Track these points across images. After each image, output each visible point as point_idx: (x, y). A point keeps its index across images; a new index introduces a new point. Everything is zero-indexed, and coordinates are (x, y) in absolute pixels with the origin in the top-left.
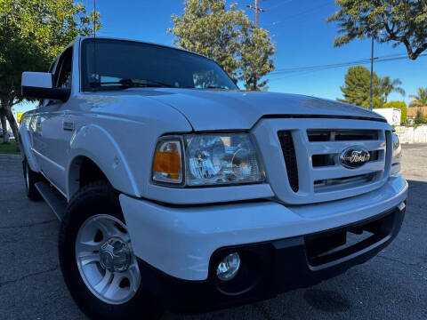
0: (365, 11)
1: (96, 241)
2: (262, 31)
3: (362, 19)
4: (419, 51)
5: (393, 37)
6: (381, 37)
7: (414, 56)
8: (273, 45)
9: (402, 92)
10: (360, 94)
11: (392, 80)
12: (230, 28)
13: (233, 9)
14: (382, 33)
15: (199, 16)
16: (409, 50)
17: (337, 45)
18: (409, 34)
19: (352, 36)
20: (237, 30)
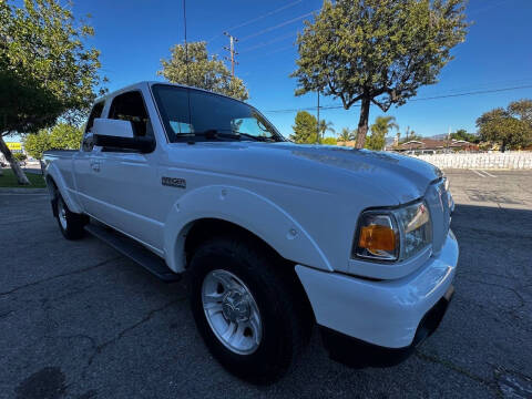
0: (317, 71)
1: (219, 292)
2: (239, 80)
3: (314, 77)
4: (350, 103)
5: (333, 92)
6: (325, 91)
7: (347, 107)
8: (247, 91)
9: (333, 131)
10: (305, 132)
11: (326, 122)
12: (213, 75)
13: (215, 59)
14: (326, 88)
15: (186, 62)
16: (344, 101)
17: (296, 95)
18: (343, 91)
19: (307, 89)
20: (218, 77)
